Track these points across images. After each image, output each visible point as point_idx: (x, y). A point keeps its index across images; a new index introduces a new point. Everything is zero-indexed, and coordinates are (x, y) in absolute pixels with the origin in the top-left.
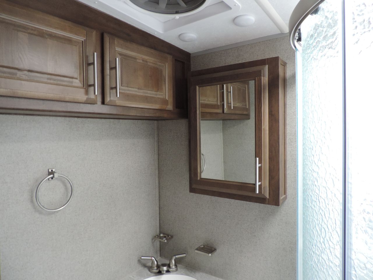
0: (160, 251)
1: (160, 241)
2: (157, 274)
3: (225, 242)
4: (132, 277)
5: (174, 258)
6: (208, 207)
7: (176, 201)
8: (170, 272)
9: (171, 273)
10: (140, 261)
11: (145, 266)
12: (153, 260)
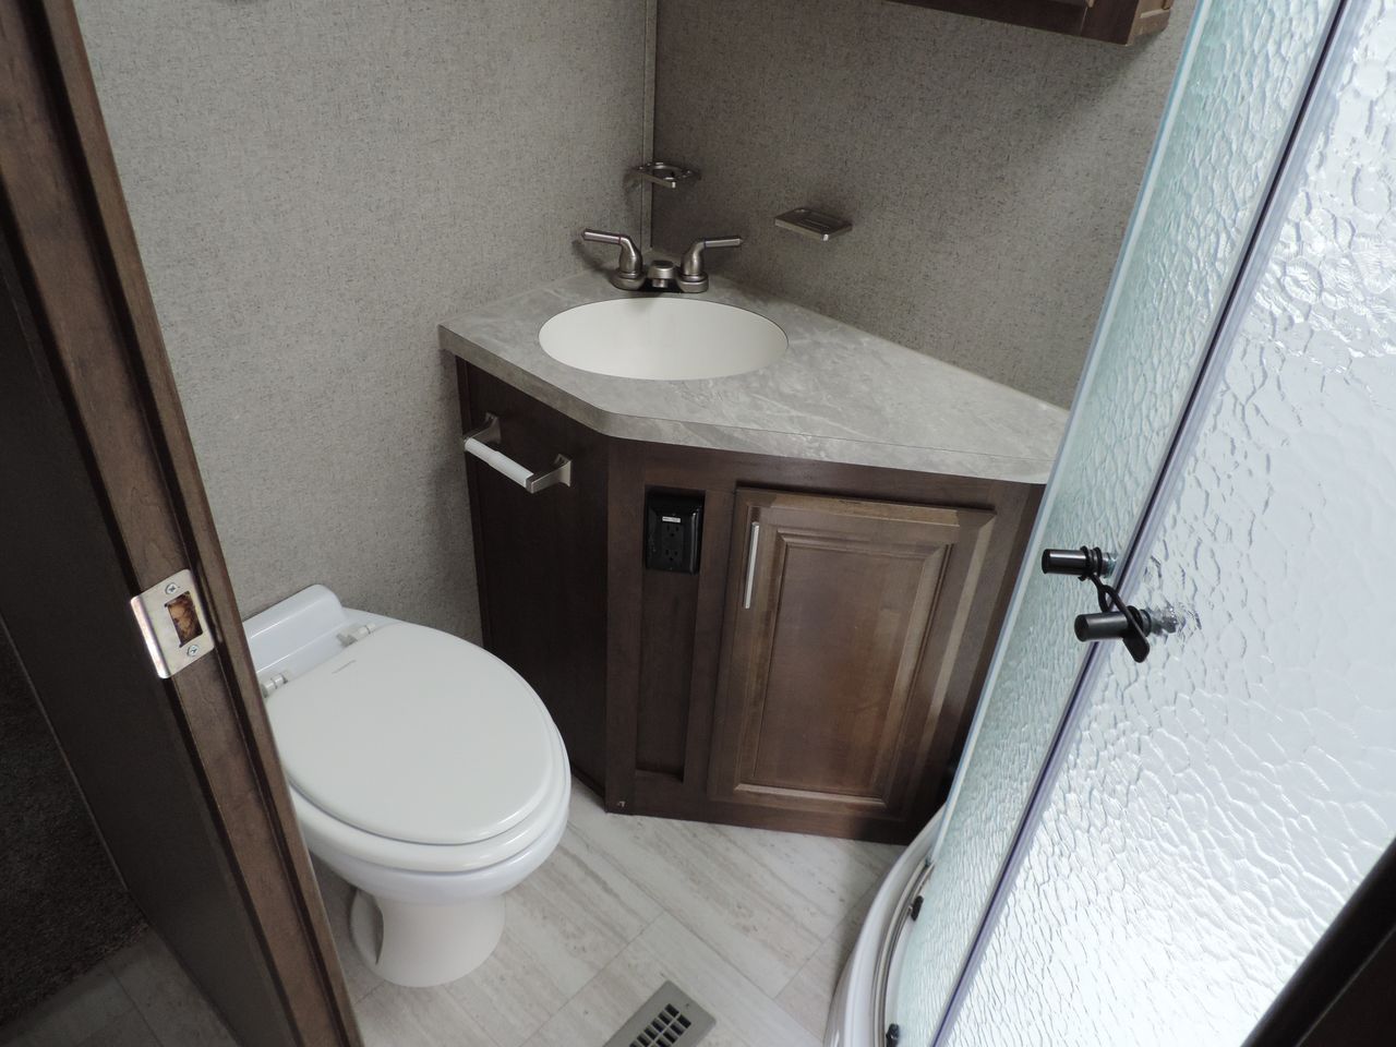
0: (652, 227)
1: (653, 184)
2: (636, 293)
3: (887, 198)
4: (552, 292)
5: (700, 246)
6: (847, 58)
7: (721, 31)
8: (683, 292)
9: (686, 295)
10: (578, 247)
11: (596, 266)
12: (627, 244)
